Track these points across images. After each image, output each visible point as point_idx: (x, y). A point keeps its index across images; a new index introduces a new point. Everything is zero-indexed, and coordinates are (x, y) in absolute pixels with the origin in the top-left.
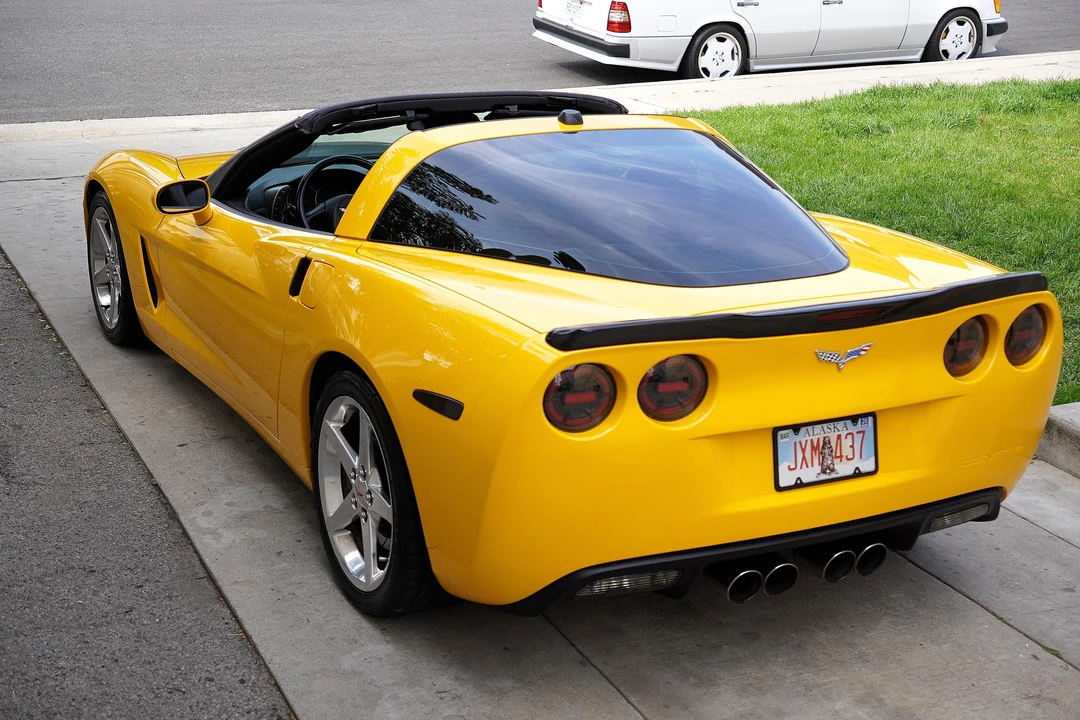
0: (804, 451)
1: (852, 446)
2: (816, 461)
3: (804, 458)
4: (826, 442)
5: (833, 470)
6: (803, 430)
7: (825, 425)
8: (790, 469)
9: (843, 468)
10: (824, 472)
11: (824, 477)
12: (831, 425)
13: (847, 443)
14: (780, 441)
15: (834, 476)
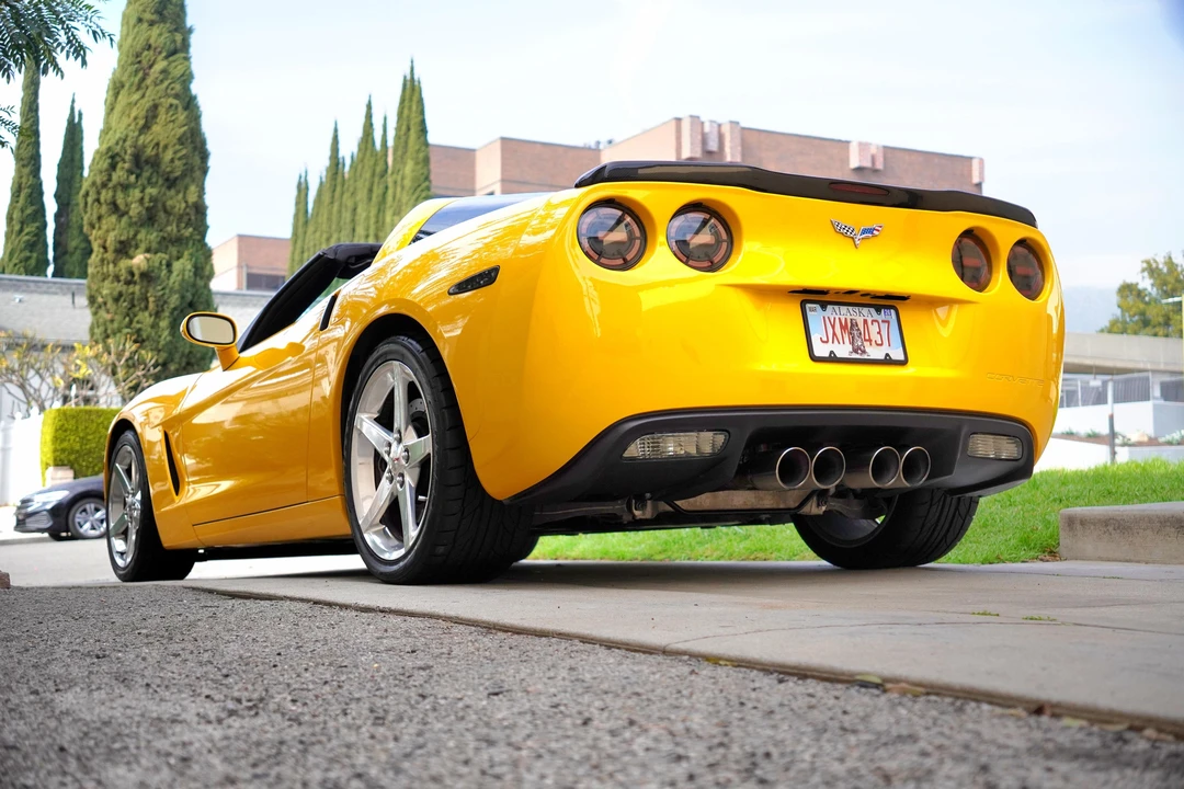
0: (833, 327)
1: (879, 333)
2: (847, 340)
3: (834, 334)
4: (854, 324)
5: (864, 352)
6: (829, 307)
7: (850, 308)
8: (823, 342)
9: (875, 353)
10: (855, 351)
11: (855, 356)
12: (856, 309)
13: (874, 329)
14: (809, 314)
15: (865, 357)
